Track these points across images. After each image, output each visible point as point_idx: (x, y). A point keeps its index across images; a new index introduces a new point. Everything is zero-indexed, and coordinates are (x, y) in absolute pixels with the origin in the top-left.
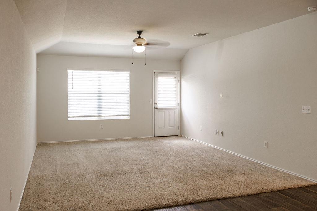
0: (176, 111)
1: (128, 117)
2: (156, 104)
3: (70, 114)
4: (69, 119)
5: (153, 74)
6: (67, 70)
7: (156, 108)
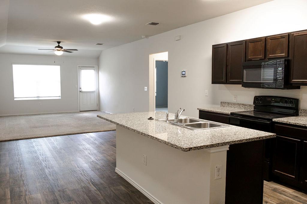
0: (96, 93)
1: (60, 98)
2: (81, 88)
3: (15, 96)
4: (15, 99)
5: (78, 68)
6: (12, 64)
7: (81, 92)
